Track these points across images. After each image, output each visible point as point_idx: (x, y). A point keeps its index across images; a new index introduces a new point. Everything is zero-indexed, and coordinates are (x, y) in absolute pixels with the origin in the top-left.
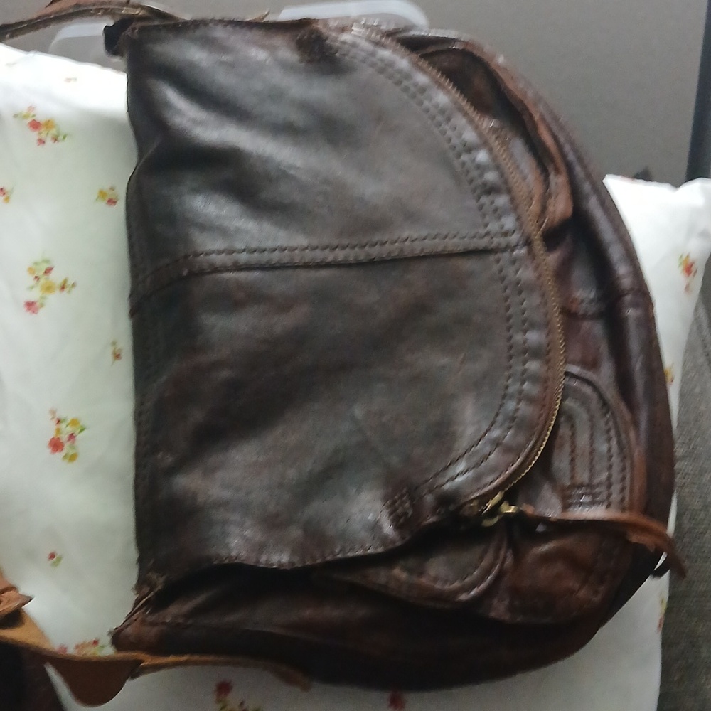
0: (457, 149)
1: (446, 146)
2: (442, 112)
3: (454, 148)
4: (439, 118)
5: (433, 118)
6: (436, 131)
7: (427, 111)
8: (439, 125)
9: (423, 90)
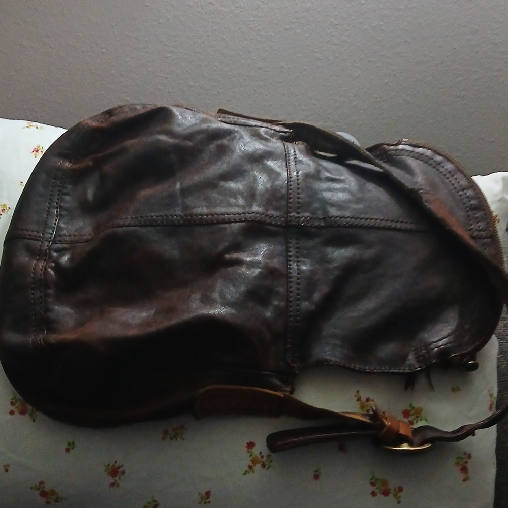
0: (457, 189)
1: (452, 187)
2: (449, 172)
3: (455, 188)
4: (448, 175)
5: (445, 175)
6: (447, 181)
7: (442, 172)
8: (448, 178)
9: (439, 163)
